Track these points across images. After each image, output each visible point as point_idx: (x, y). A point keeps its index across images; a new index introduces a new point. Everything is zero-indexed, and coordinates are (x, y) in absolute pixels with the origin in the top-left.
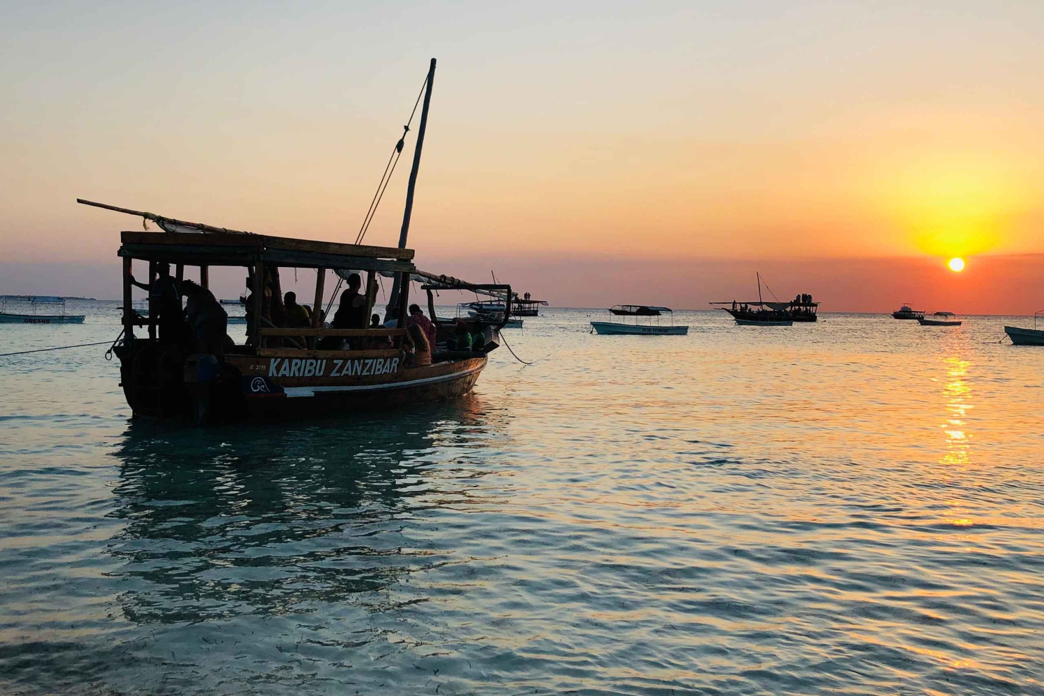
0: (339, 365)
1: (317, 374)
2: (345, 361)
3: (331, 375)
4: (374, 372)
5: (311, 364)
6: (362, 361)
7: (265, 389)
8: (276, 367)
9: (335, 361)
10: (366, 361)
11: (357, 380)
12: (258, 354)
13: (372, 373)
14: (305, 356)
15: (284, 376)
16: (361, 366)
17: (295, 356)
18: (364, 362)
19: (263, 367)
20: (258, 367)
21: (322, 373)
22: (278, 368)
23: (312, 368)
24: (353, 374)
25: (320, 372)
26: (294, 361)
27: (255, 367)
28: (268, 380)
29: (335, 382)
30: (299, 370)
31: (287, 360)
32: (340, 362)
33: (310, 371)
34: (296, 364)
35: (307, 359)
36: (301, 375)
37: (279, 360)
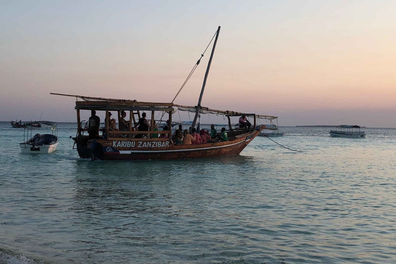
0: (141, 144)
1: (132, 146)
2: (143, 142)
3: (138, 147)
4: (157, 146)
5: (129, 143)
6: (151, 142)
7: (112, 151)
8: (115, 144)
9: (139, 142)
10: (153, 142)
11: (150, 149)
12: (108, 139)
13: (156, 146)
14: (127, 140)
15: (119, 147)
16: (151, 144)
17: (123, 140)
18: (152, 143)
19: (111, 144)
20: (108, 144)
21: (134, 146)
22: (116, 144)
23: (130, 144)
24: (148, 146)
25: (133, 145)
26: (122, 142)
27: (107, 144)
28: (113, 148)
29: (140, 149)
30: (125, 145)
31: (119, 142)
32: (141, 143)
33: (129, 145)
34: (123, 143)
35: (127, 141)
36: (126, 146)
37: (116, 142)
